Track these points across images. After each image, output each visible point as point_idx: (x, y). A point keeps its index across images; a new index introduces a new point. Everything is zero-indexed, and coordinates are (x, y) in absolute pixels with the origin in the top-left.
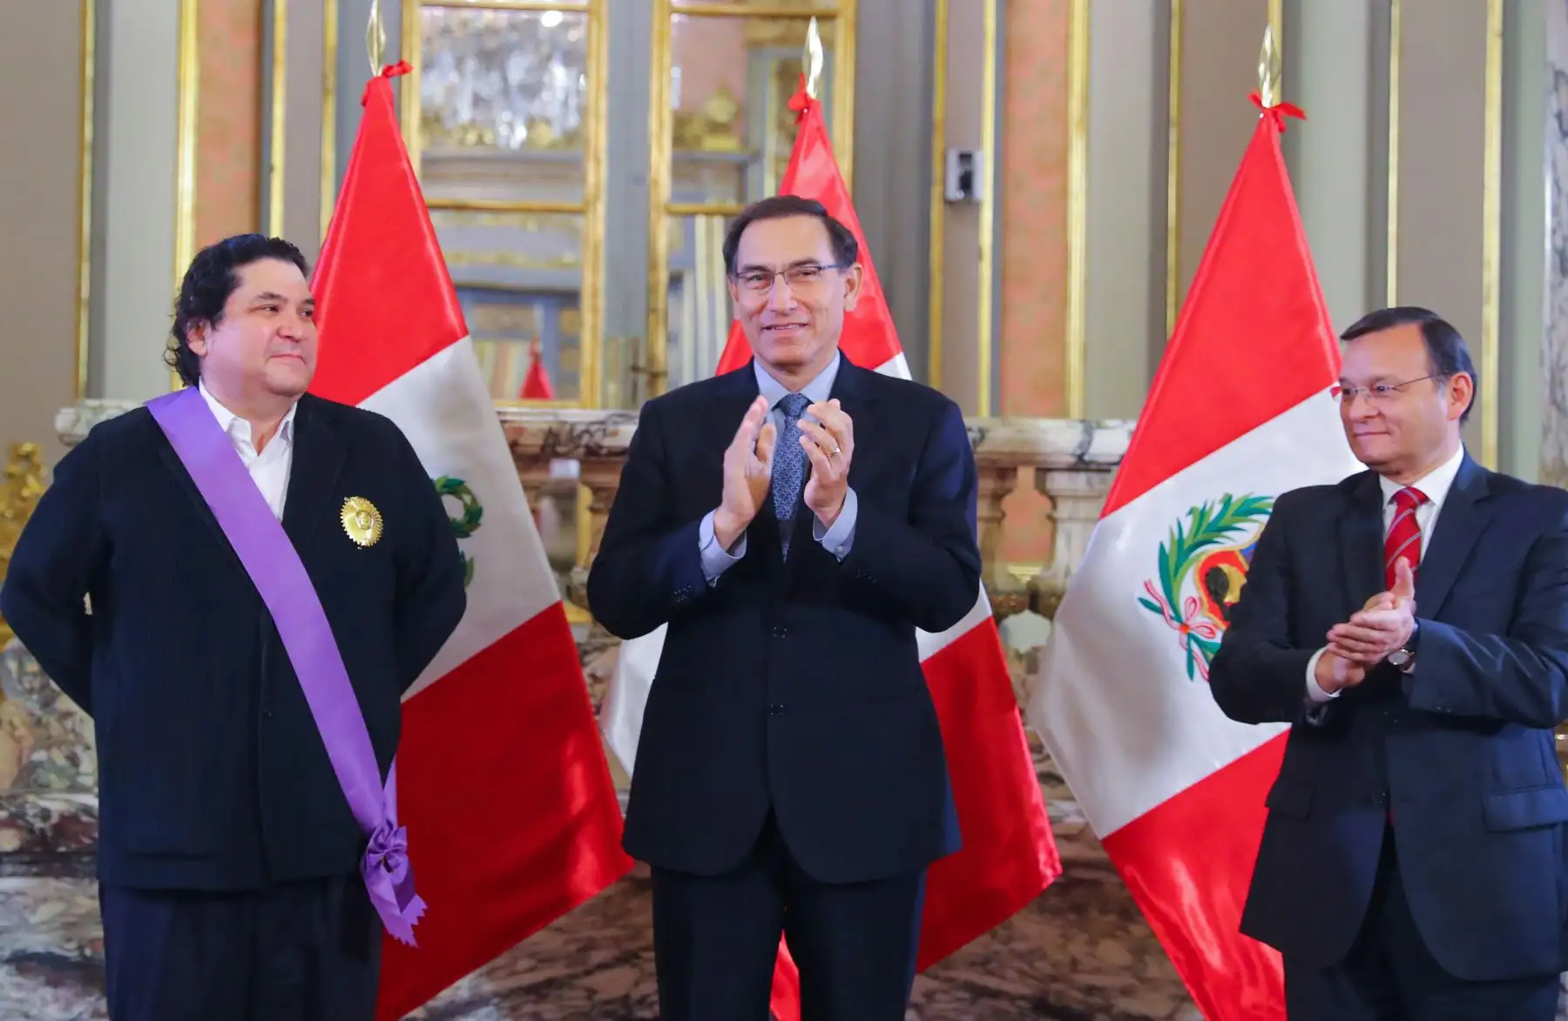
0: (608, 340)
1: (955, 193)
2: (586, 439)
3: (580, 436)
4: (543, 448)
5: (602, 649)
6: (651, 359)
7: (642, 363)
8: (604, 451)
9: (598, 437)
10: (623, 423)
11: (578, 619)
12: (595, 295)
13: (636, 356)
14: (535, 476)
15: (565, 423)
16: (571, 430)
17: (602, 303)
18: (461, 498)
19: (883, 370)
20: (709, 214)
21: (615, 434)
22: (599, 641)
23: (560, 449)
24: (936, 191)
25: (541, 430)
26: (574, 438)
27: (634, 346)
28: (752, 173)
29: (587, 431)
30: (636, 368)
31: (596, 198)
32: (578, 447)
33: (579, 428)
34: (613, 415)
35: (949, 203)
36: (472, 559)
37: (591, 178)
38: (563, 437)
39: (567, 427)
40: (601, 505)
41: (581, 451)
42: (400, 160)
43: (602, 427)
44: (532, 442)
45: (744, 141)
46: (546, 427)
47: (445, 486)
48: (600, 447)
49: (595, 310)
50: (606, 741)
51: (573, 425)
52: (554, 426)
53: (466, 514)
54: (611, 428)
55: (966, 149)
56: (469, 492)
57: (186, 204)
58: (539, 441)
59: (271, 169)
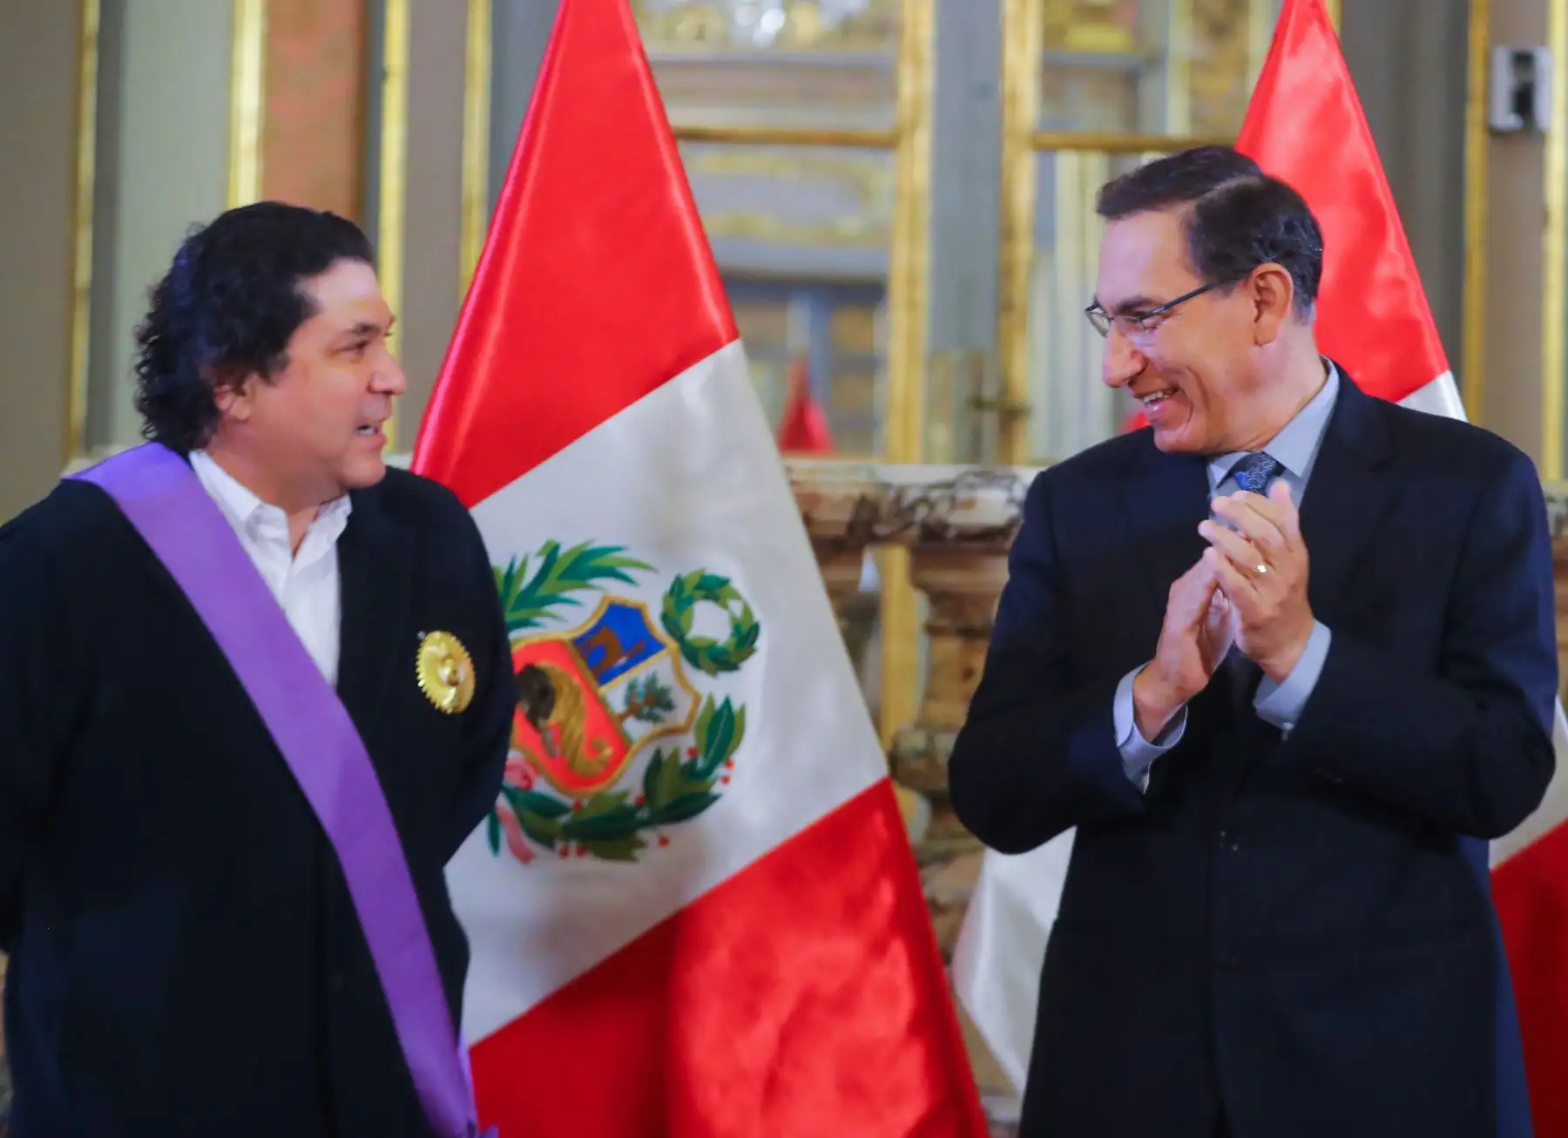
0: (935, 356)
1: (1506, 118)
2: (921, 513)
3: (912, 508)
4: (851, 527)
5: (946, 858)
6: (1005, 388)
7: (989, 392)
8: (951, 533)
9: (942, 510)
10: (981, 486)
11: (914, 809)
12: (912, 282)
13: (978, 380)
14: (841, 574)
15: (886, 486)
16: (898, 499)
17: (924, 294)
18: (725, 606)
19: (1412, 402)
20: (1080, 147)
21: (970, 504)
22: (941, 846)
23: (881, 530)
24: (1474, 113)
25: (847, 498)
26: (903, 512)
27: (976, 367)
28: (1148, 89)
29: (924, 500)
30: (978, 403)
31: (914, 125)
32: (908, 525)
33: (912, 495)
34: (967, 474)
35: (1495, 134)
36: (743, 710)
37: (907, 88)
38: (885, 508)
39: (892, 494)
40: (944, 622)
41: (914, 532)
42: (627, 49)
43: (947, 493)
44: (837, 517)
45: (1138, 33)
46: (856, 492)
47: (699, 587)
48: (945, 526)
49: (912, 305)
50: (962, 1007)
51: (901, 492)
52: (871, 492)
53: (733, 635)
54: (962, 495)
55: (1523, 46)
56: (737, 596)
57: (247, 133)
58: (845, 516)
59: (382, 76)
